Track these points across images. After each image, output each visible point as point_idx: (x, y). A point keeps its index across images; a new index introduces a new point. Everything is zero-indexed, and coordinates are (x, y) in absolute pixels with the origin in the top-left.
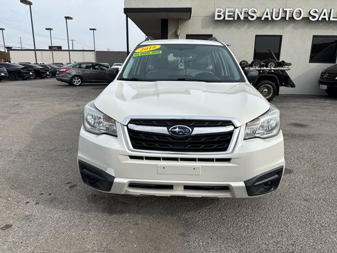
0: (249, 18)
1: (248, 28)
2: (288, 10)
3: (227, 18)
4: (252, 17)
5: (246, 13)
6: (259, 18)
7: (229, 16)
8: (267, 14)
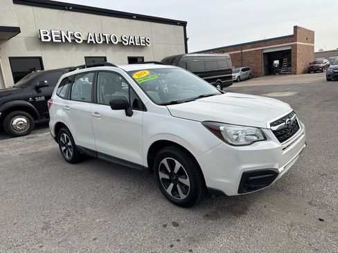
0: (76, 40)
1: (76, 50)
2: (106, 35)
3: (54, 40)
4: (79, 40)
5: (73, 36)
6: (85, 41)
7: (56, 38)
8: (91, 38)
